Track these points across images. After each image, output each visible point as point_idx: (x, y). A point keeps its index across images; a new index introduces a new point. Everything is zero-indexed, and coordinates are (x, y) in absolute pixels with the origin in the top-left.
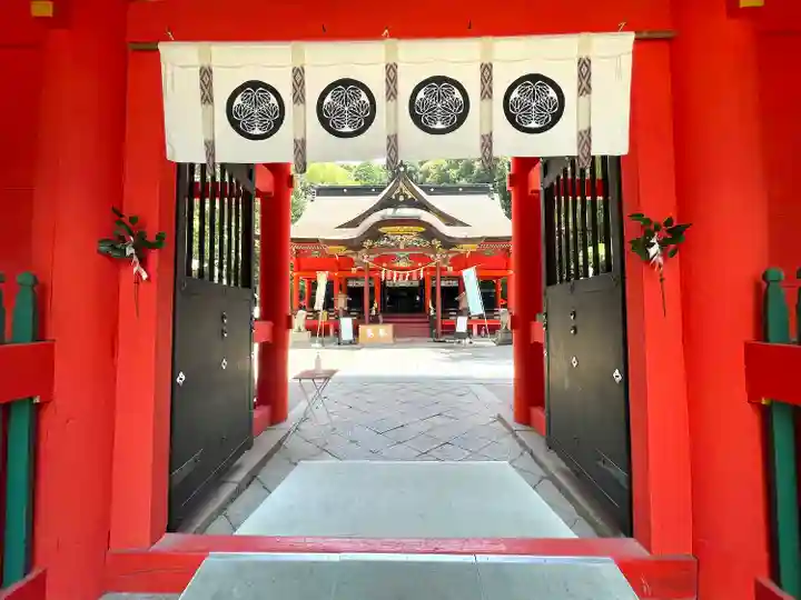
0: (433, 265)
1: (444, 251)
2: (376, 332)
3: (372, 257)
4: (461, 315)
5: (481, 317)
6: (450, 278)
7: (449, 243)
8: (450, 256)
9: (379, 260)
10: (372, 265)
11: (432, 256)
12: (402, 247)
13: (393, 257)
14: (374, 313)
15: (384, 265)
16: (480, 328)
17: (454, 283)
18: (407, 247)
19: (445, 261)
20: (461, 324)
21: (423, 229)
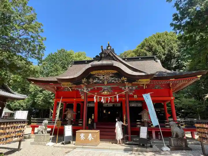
0: (123, 93)
1: (130, 85)
2: (86, 137)
3: (89, 89)
4: (144, 126)
5: (157, 126)
6: (137, 101)
7: (131, 79)
8: (134, 88)
9: (93, 91)
10: (90, 94)
11: (123, 88)
12: (106, 83)
13: (101, 89)
14: (90, 122)
15: (96, 93)
16: (157, 134)
17: (140, 105)
18: (109, 83)
19: (131, 90)
20: (143, 132)
21: (116, 72)
